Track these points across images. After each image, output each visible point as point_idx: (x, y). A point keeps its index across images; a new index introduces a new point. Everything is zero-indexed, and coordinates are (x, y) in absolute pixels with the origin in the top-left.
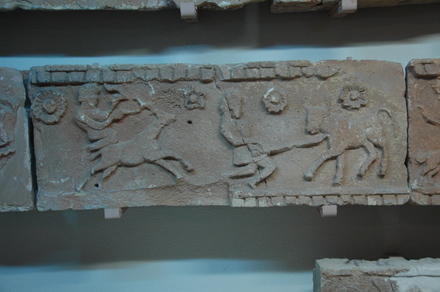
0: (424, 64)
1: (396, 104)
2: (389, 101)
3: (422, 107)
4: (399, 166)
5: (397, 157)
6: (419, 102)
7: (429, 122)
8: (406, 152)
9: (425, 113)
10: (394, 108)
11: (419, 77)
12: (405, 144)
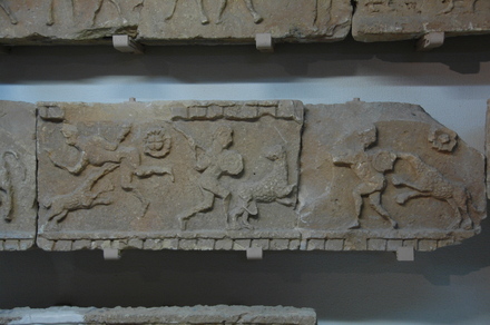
0: (48, 107)
1: (24, 147)
2: (17, 143)
3: (49, 150)
4: (27, 210)
5: (25, 201)
6: (47, 146)
7: (56, 166)
8: (34, 196)
9: (52, 157)
10: (23, 151)
11: (46, 120)
12: (34, 187)
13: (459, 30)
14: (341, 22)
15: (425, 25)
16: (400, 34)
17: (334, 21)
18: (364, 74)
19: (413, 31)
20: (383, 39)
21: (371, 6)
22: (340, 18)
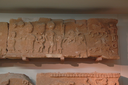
13: (29, 57)
14: (4, 54)
15: (22, 55)
16: (16, 57)
17: (2, 54)
18: (15, 66)
19: (19, 57)
20: (13, 59)
21: (10, 51)
22: (4, 53)
